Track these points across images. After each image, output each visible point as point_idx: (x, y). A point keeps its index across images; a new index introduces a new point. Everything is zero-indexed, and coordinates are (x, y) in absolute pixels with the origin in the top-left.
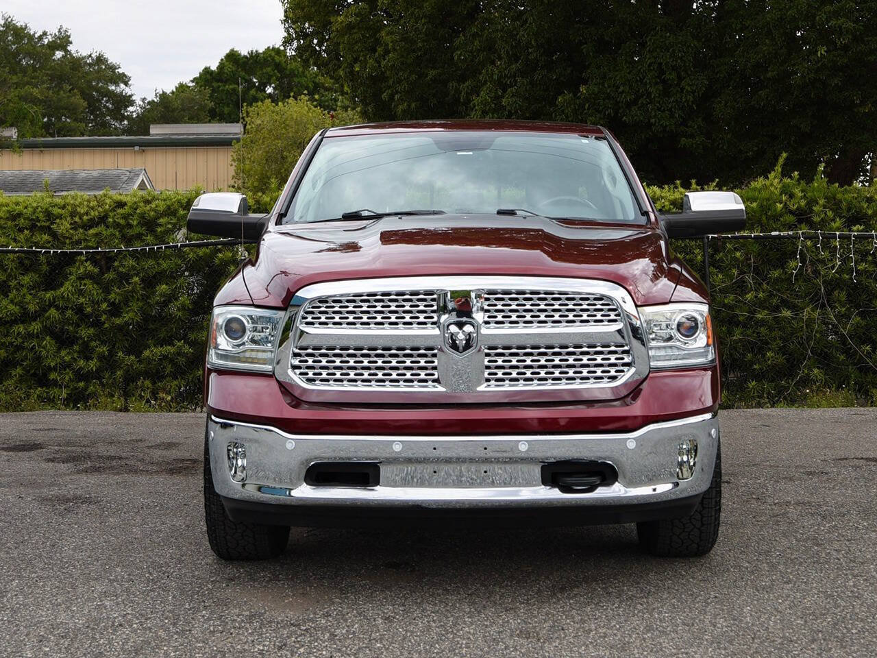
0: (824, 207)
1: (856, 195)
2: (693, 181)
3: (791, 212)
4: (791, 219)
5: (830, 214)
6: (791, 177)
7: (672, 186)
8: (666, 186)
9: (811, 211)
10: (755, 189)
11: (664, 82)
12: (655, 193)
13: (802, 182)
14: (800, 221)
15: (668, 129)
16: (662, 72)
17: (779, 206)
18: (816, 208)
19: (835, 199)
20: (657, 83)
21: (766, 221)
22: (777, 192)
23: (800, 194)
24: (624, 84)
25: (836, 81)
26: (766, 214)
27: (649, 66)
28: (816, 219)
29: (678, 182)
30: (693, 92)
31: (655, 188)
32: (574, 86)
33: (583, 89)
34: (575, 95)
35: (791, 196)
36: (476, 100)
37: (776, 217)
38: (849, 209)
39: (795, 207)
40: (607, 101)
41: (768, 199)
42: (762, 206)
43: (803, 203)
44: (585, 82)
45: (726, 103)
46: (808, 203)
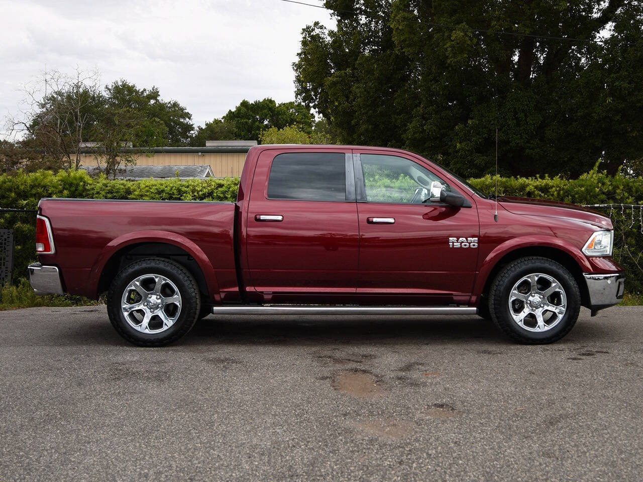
0: (622, 190)
1: (640, 184)
2: (547, 175)
3: (604, 193)
4: (603, 197)
5: (626, 194)
6: (602, 173)
7: (534, 178)
8: (530, 178)
9: (615, 193)
10: (583, 180)
11: (516, 118)
12: (525, 182)
13: (609, 176)
14: (609, 199)
15: (519, 144)
16: (516, 113)
17: (597, 190)
18: (618, 191)
19: (628, 186)
20: (513, 119)
21: (589, 198)
22: (596, 182)
23: (609, 183)
24: (494, 120)
25: (618, 117)
26: (589, 194)
27: (509, 110)
28: (618, 197)
29: (538, 175)
30: (534, 124)
31: (524, 179)
32: (464, 119)
33: (470, 122)
34: (465, 125)
35: (603, 184)
36: (410, 126)
37: (595, 196)
38: (637, 192)
39: (606, 191)
40: (484, 129)
41: (591, 186)
42: (587, 190)
43: (610, 188)
44: (472, 119)
45: (553, 130)
46: (613, 188)
